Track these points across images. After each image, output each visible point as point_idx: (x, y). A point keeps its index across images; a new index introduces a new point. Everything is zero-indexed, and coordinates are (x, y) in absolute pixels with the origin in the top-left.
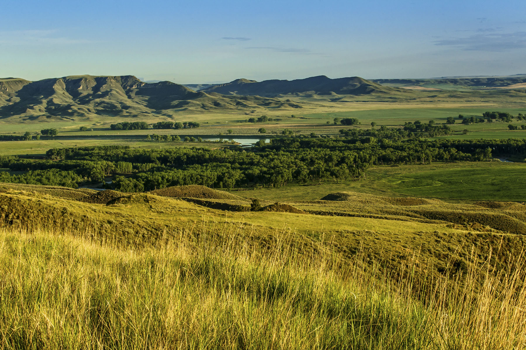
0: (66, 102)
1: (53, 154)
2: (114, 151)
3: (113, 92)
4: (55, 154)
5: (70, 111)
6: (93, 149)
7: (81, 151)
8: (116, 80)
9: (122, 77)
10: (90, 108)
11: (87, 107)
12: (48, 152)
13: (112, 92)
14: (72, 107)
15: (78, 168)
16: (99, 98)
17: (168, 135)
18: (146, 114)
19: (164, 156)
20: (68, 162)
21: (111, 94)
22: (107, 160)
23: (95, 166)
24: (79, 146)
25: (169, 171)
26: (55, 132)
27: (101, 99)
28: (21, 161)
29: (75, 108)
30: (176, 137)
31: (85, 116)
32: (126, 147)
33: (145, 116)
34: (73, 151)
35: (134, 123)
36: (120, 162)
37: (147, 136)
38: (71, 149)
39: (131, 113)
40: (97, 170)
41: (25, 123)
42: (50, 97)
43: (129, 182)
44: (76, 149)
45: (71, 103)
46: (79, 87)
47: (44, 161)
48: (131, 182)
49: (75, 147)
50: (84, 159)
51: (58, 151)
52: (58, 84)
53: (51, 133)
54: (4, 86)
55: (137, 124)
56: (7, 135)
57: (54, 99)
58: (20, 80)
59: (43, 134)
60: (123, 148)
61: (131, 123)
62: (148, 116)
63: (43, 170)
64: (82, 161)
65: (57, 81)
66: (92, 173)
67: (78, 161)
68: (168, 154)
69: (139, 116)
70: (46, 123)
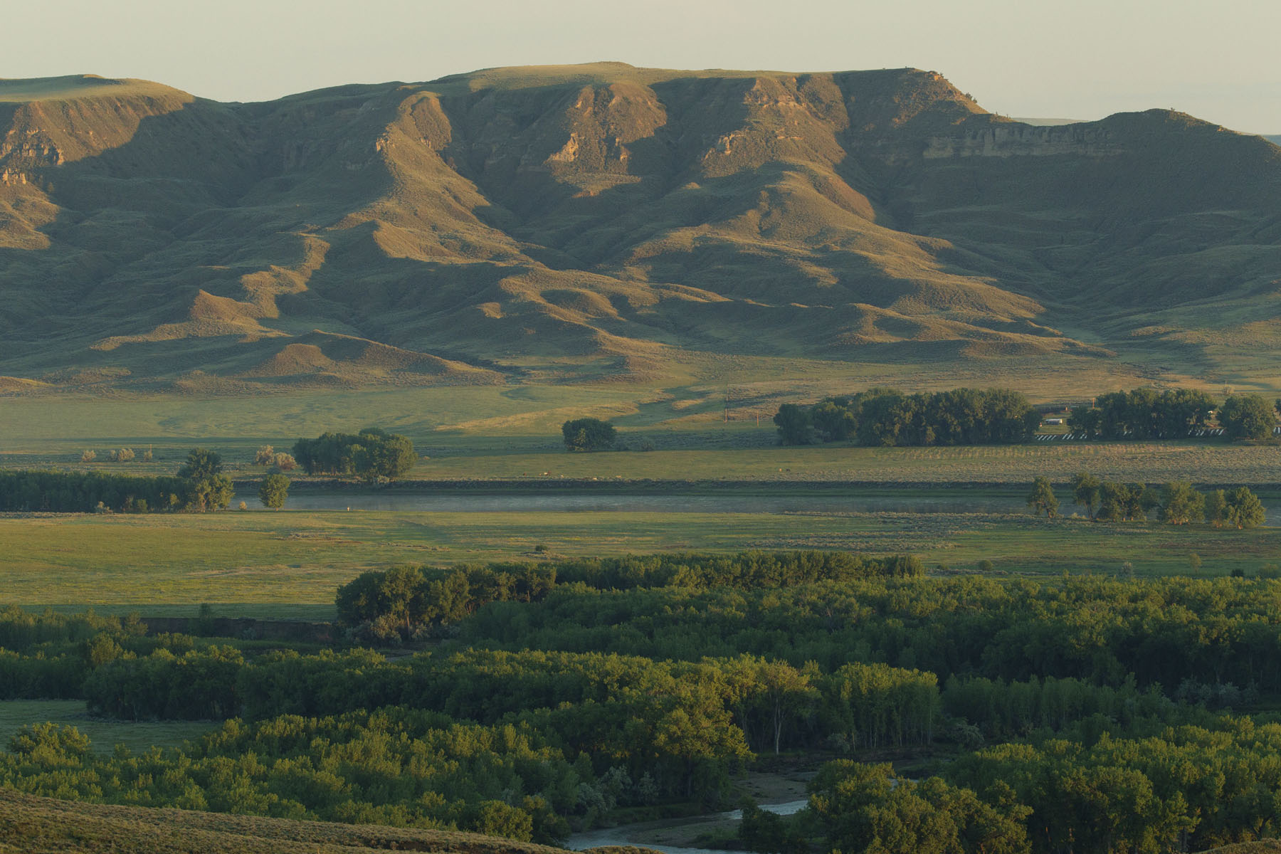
0: (466, 248)
1: (382, 605)
2: (814, 590)
3: (794, 184)
4: (400, 606)
5: (492, 310)
6: (659, 578)
7: (580, 588)
8: (814, 98)
9: (846, 81)
10: (627, 289)
11: (610, 282)
12: (348, 596)
13: (784, 185)
14: (512, 284)
15: (565, 706)
16: (695, 222)
17: (1174, 483)
18: (1016, 337)
19: (1161, 627)
20: (493, 662)
21: (775, 196)
22: (762, 649)
23: (686, 691)
24: (561, 552)
25: (1201, 733)
26: (394, 454)
27: (705, 229)
28: (165, 654)
29: (527, 291)
30: (1231, 499)
31: (593, 346)
32: (890, 567)
33: (1014, 348)
34: (521, 586)
35: (938, 398)
36: (855, 667)
37: (1035, 485)
38: (510, 570)
39: (912, 328)
40: (694, 722)
41: (181, 391)
42: (358, 217)
43: (926, 806)
44: (542, 572)
45: (500, 256)
46: (558, 148)
47: (326, 655)
48: (939, 806)
49: (533, 562)
50: (604, 645)
51: (424, 587)
52: (407, 120)
53: (364, 464)
54: (39, 138)
55: (958, 404)
56: (57, 469)
57: (385, 225)
58: (150, 93)
59: (309, 470)
60: (867, 570)
61: (916, 398)
62: (1031, 348)
63: (319, 715)
64: (594, 657)
65: (406, 105)
66: (662, 738)
67: (564, 656)
68: (1183, 614)
69: (970, 353)
70: (324, 390)
